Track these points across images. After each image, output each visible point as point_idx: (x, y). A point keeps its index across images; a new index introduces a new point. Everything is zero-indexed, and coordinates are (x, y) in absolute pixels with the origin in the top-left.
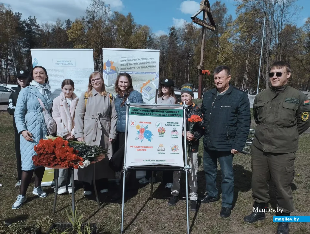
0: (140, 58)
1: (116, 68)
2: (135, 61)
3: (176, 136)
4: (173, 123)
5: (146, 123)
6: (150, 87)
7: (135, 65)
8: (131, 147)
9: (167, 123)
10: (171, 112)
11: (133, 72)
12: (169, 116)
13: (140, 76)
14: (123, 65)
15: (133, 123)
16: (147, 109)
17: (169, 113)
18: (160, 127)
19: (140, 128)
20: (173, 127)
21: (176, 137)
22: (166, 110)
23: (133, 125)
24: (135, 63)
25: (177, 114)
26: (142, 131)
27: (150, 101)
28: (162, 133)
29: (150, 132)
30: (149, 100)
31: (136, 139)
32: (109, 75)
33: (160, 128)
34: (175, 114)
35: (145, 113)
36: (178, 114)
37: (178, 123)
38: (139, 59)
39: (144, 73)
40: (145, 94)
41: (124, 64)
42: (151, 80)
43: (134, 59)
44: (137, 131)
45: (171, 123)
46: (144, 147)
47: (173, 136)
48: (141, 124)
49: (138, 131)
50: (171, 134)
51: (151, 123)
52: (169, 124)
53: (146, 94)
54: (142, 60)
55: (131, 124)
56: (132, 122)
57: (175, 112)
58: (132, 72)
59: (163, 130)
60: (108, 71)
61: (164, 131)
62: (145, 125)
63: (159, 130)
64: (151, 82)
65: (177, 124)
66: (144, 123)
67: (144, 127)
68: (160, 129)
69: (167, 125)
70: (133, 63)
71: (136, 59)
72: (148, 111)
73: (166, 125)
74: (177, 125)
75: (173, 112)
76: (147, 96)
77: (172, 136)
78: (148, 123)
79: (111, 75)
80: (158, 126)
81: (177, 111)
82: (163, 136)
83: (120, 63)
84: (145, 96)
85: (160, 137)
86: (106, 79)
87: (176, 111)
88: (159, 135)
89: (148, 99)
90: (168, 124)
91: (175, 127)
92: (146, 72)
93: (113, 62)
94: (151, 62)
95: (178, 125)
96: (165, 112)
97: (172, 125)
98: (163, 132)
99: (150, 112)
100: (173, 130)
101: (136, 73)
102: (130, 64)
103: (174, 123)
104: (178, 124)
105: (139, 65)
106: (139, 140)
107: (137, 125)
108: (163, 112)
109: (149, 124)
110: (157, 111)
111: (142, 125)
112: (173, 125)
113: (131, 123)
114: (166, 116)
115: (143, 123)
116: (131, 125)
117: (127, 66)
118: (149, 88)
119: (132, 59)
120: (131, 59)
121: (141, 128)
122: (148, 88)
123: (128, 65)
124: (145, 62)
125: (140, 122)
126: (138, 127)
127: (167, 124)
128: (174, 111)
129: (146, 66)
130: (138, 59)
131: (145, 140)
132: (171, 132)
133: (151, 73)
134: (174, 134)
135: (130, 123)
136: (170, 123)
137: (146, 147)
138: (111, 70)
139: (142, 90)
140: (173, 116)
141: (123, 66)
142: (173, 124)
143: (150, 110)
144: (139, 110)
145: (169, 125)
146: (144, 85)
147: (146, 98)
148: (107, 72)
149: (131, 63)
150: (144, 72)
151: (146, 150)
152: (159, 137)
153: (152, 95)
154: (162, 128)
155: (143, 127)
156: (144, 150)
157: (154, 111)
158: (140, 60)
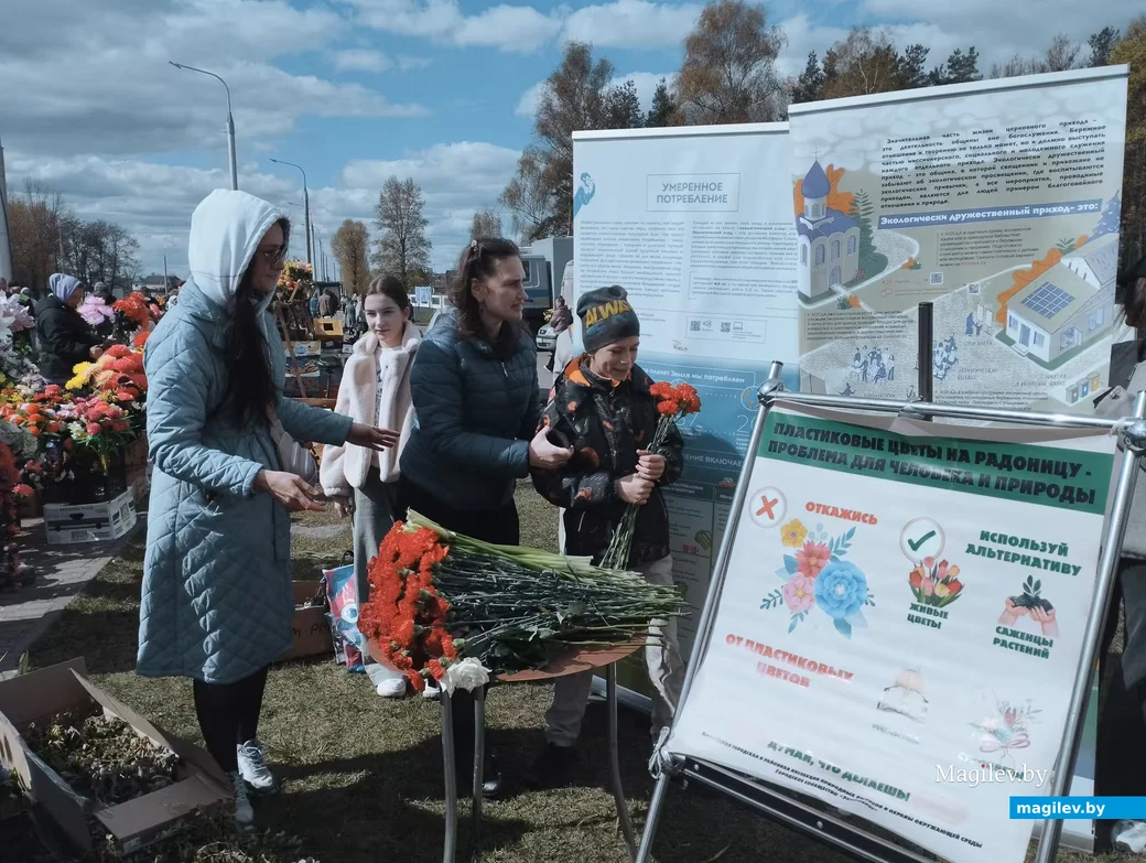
0: (1000, 131)
1: (854, 203)
2: (969, 151)
3: (1037, 640)
4: (1025, 543)
5: (846, 514)
6: (1059, 291)
7: (967, 174)
8: (731, 638)
9: (984, 536)
10: (1020, 464)
11: (955, 212)
12: (1004, 490)
13: (998, 233)
14: (893, 181)
15: (768, 507)
16: (862, 433)
17: (1004, 473)
18: (932, 554)
19: (806, 540)
20: (1021, 572)
21: (1034, 646)
22: (987, 450)
23: (765, 514)
24: (969, 159)
25: (1061, 483)
26: (813, 561)
27: (1058, 370)
28: (935, 600)
29: (859, 580)
30: (1052, 365)
31: (767, 604)
32: (819, 240)
33: (929, 560)
34: (1047, 479)
35: (851, 453)
36: (1070, 482)
37: (1063, 550)
38: (990, 135)
39: (1022, 212)
40: (1026, 331)
41: (899, 174)
42: (1071, 249)
43: (961, 138)
44: (786, 557)
45: (1013, 541)
46: (801, 662)
47: (1014, 634)
48: (811, 520)
49: (787, 560)
50: (1001, 620)
51: (873, 521)
52: (996, 547)
53: (1033, 329)
54: (1013, 140)
55: (759, 513)
56: (764, 498)
57: (1047, 467)
58: (949, 214)
59: (946, 582)
60: (812, 223)
61: (955, 587)
62: (835, 528)
63: (915, 577)
64: (1065, 261)
65: (1055, 557)
66: (835, 512)
67: (827, 542)
68: (927, 572)
69: (982, 551)
70: (954, 162)
71: (975, 137)
72: (867, 444)
73: (971, 549)
74: (1055, 566)
75: (1033, 465)
76: (1038, 340)
77: (1007, 638)
78: (857, 517)
79: (826, 241)
80: (915, 547)
81: (1068, 460)
82: (937, 619)
83: (877, 169)
84: (1025, 341)
85: (918, 620)
86: (804, 260)
87: (1054, 459)
88: (914, 607)
89: (1046, 359)
90: (990, 546)
91: (1038, 574)
92: (1032, 207)
93: (842, 170)
94: (1067, 144)
95: (1066, 569)
96: (980, 457)
97: (1015, 557)
98: (942, 592)
99: (880, 448)
100: (1020, 592)
101: (971, 215)
102: (939, 170)
103: (1034, 546)
104: (1061, 559)
105: (988, 172)
106: (782, 614)
107: (787, 521)
108: (964, 457)
109: (859, 525)
110: (929, 449)
111: (820, 527)
112: (1025, 560)
113: (761, 505)
114: (983, 487)
115: (825, 510)
116: (758, 518)
117: (920, 186)
118: (1053, 297)
119: (947, 144)
120: (941, 140)
121: (810, 545)
122: (1042, 294)
123: (926, 179)
124: (1030, 146)
125: (810, 507)
126: (793, 533)
127: (978, 543)
128: (1041, 457)
129: (1037, 169)
130: (983, 140)
131: (819, 616)
132: (1001, 605)
133: (1067, 209)
134: (1027, 622)
135: (754, 503)
136: (1003, 539)
137: (813, 665)
138: (830, 211)
139: (1004, 309)
140: (1029, 492)
141: (896, 188)
142: (1022, 551)
143: (877, 436)
144: (817, 432)
145: (991, 554)
146: (1022, 278)
147: (1030, 356)
148: (810, 227)
149: (941, 162)
150: (1020, 208)
151: (805, 682)
152: (911, 618)
153: (1071, 334)
154: (944, 563)
155: (825, 536)
156: (796, 680)
157: (902, 445)
158: (998, 142)
